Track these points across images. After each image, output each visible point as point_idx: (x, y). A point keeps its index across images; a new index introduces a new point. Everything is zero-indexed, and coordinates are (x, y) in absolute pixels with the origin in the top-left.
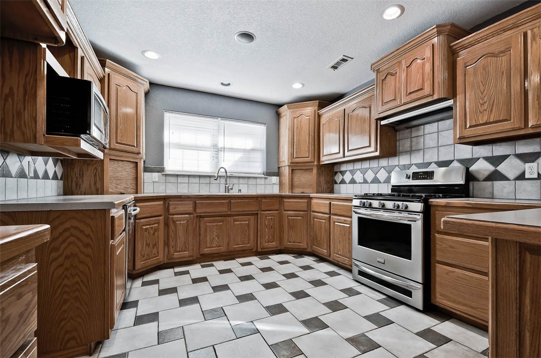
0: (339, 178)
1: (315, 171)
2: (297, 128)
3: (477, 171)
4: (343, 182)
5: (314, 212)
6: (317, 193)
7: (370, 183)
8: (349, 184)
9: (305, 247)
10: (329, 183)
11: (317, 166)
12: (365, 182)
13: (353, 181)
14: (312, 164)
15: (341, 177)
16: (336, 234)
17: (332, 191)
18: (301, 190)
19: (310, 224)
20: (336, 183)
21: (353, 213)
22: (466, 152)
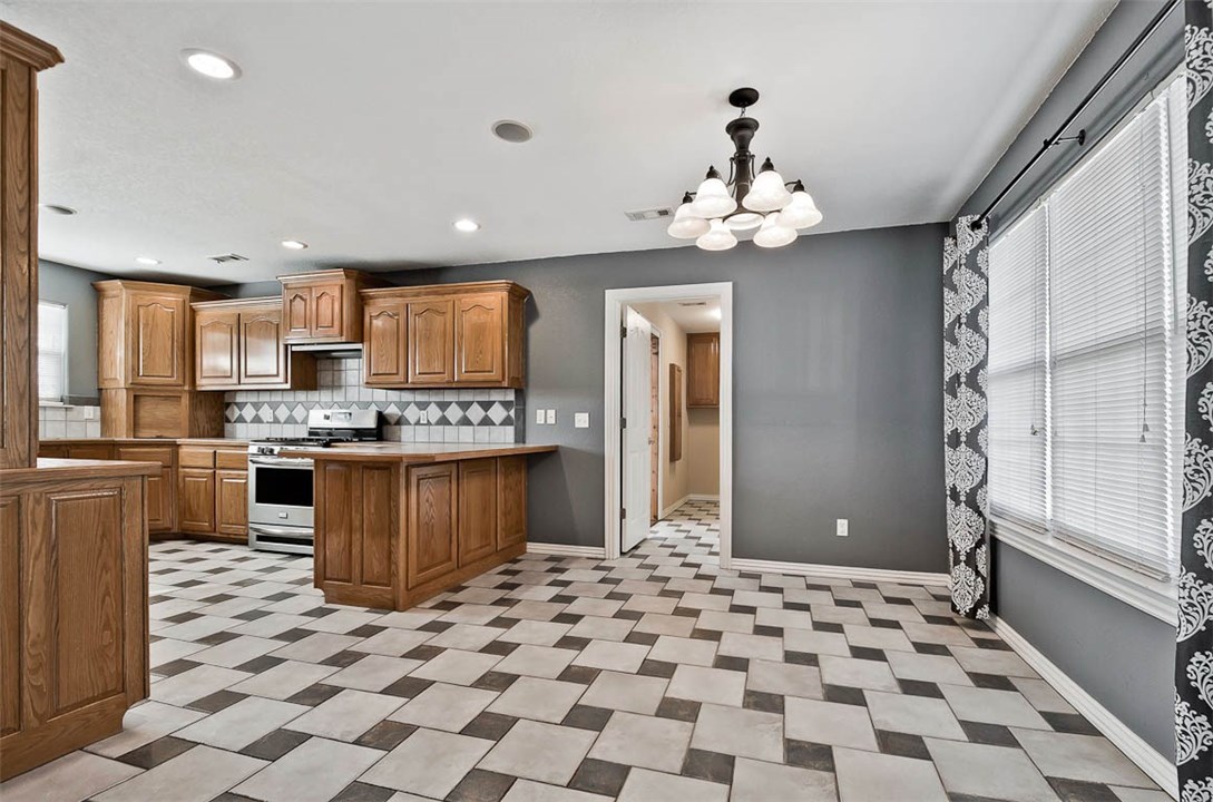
0: (235, 413)
1: (185, 400)
2: (146, 325)
3: (389, 415)
4: (241, 420)
5: (184, 467)
6: (190, 437)
7: (285, 423)
8: (251, 422)
9: (168, 525)
10: (214, 420)
11: (190, 392)
12: (276, 421)
13: (257, 420)
14: (179, 388)
15: (237, 413)
16: (225, 496)
17: (221, 435)
18: (156, 432)
19: (178, 487)
20: (228, 421)
21: (250, 463)
22: (380, 395)
